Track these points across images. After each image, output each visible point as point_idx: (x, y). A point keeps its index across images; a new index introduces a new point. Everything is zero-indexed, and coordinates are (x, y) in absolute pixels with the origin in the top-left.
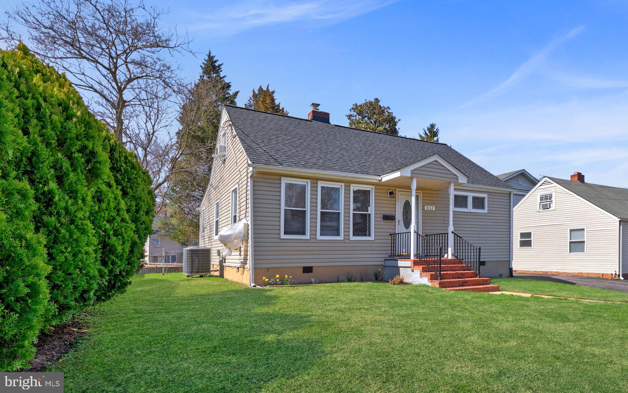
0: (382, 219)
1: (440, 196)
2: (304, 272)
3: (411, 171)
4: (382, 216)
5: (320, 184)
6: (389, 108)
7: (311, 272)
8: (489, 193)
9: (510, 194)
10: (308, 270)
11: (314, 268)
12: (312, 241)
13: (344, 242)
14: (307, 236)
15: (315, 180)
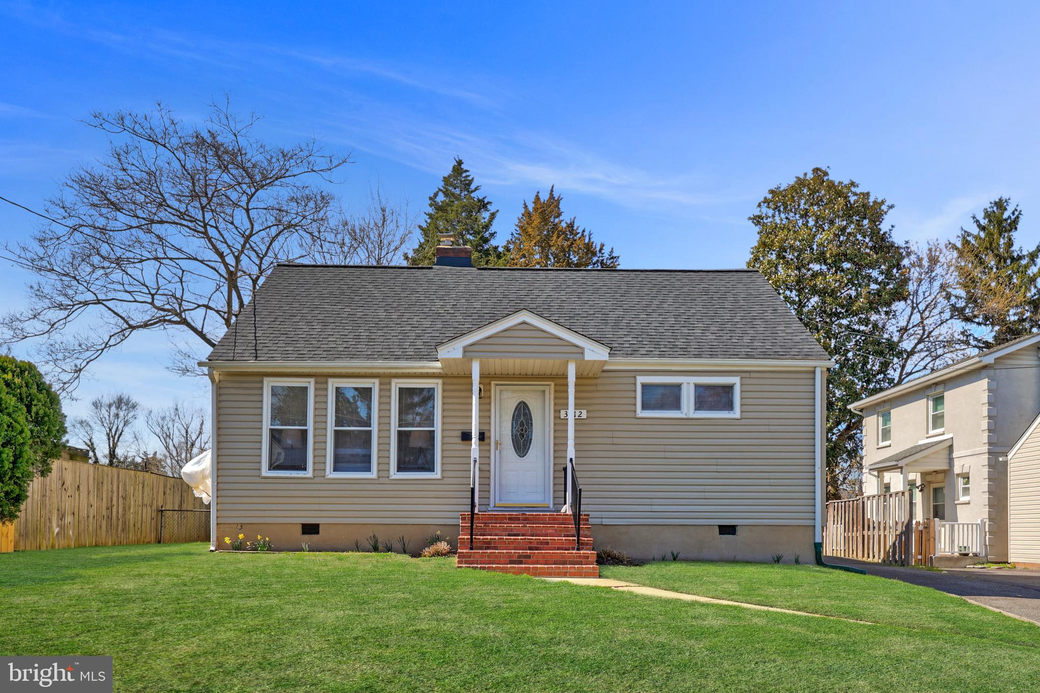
0: (459, 440)
1: (600, 388)
2: (304, 533)
3: (464, 348)
4: (459, 434)
5: (333, 384)
6: (853, 184)
7: (318, 533)
8: (742, 373)
9: (814, 372)
10: (310, 529)
11: (320, 526)
12: (317, 480)
13: (377, 482)
14: (309, 473)
15: (322, 378)
